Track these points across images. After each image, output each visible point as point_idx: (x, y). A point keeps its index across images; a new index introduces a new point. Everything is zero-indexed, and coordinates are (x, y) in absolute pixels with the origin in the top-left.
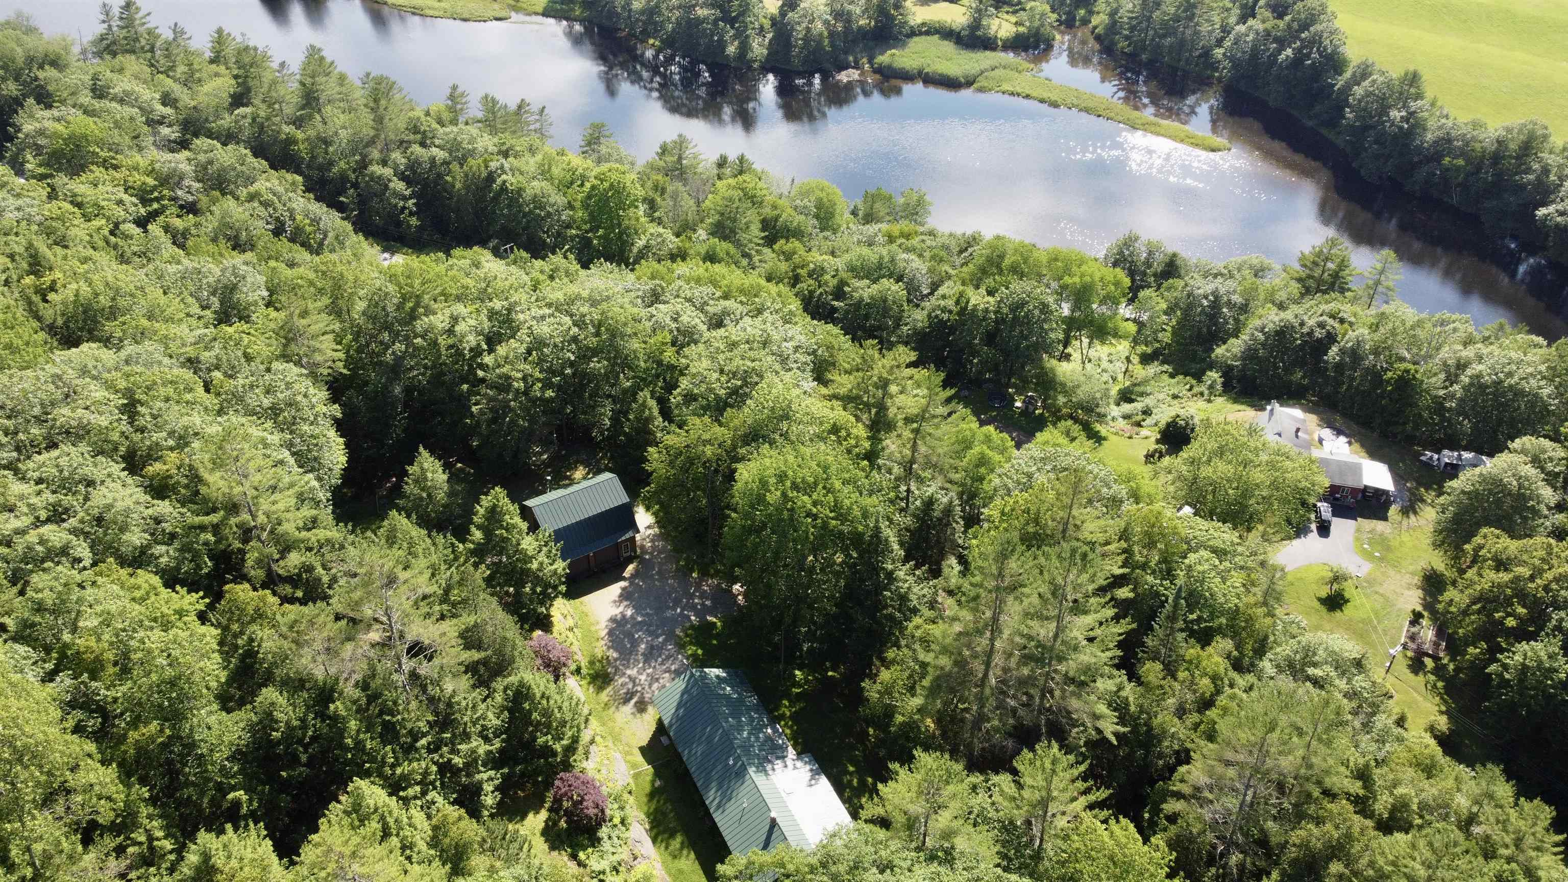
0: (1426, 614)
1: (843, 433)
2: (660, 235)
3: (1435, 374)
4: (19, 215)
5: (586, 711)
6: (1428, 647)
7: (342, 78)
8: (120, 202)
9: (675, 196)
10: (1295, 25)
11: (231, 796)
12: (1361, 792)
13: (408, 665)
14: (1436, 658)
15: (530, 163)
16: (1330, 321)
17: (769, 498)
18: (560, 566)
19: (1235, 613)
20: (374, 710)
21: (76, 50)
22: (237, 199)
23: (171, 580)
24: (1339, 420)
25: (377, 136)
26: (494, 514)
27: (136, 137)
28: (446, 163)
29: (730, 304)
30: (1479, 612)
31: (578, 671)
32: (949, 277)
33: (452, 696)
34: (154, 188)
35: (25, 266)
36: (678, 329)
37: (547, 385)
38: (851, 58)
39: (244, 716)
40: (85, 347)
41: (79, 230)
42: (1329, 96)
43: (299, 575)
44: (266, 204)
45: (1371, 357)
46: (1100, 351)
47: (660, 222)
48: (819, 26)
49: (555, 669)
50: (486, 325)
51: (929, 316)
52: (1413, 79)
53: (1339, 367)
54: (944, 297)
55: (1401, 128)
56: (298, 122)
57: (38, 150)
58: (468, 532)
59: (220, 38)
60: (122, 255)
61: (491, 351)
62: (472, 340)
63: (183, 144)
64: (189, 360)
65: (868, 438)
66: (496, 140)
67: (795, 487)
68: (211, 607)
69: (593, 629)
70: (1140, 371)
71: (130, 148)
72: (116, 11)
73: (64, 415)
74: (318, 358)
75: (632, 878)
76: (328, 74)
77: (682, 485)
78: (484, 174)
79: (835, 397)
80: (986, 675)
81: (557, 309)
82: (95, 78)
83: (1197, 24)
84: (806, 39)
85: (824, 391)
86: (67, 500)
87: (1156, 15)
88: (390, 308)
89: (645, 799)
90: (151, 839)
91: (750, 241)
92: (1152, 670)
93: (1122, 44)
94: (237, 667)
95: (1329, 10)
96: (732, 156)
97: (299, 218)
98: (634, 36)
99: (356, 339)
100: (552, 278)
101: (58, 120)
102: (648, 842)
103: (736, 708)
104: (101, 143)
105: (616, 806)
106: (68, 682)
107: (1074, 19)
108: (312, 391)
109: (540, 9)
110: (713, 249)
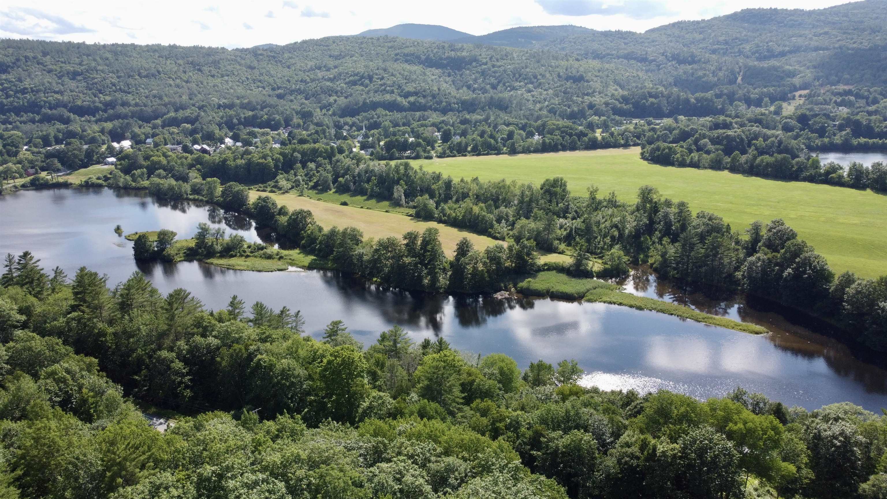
2: (380, 398)
7: (153, 292)
9: (392, 369)
10: (788, 255)
15: (281, 347)
25: (169, 330)
28: (218, 348)
29: (452, 460)
32: (627, 427)
38: (502, 285)
42: (828, 296)
47: (382, 389)
48: (481, 267)
59: (82, 273)
66: (259, 331)
76: (143, 290)
78: (245, 355)
84: (473, 274)
87: (693, 254)
91: (454, 401)
93: (672, 273)
95: (808, 245)
97: (84, 390)
98: (364, 276)
100: (275, 439)
107: (638, 260)
109: (307, 264)
110: (424, 408)
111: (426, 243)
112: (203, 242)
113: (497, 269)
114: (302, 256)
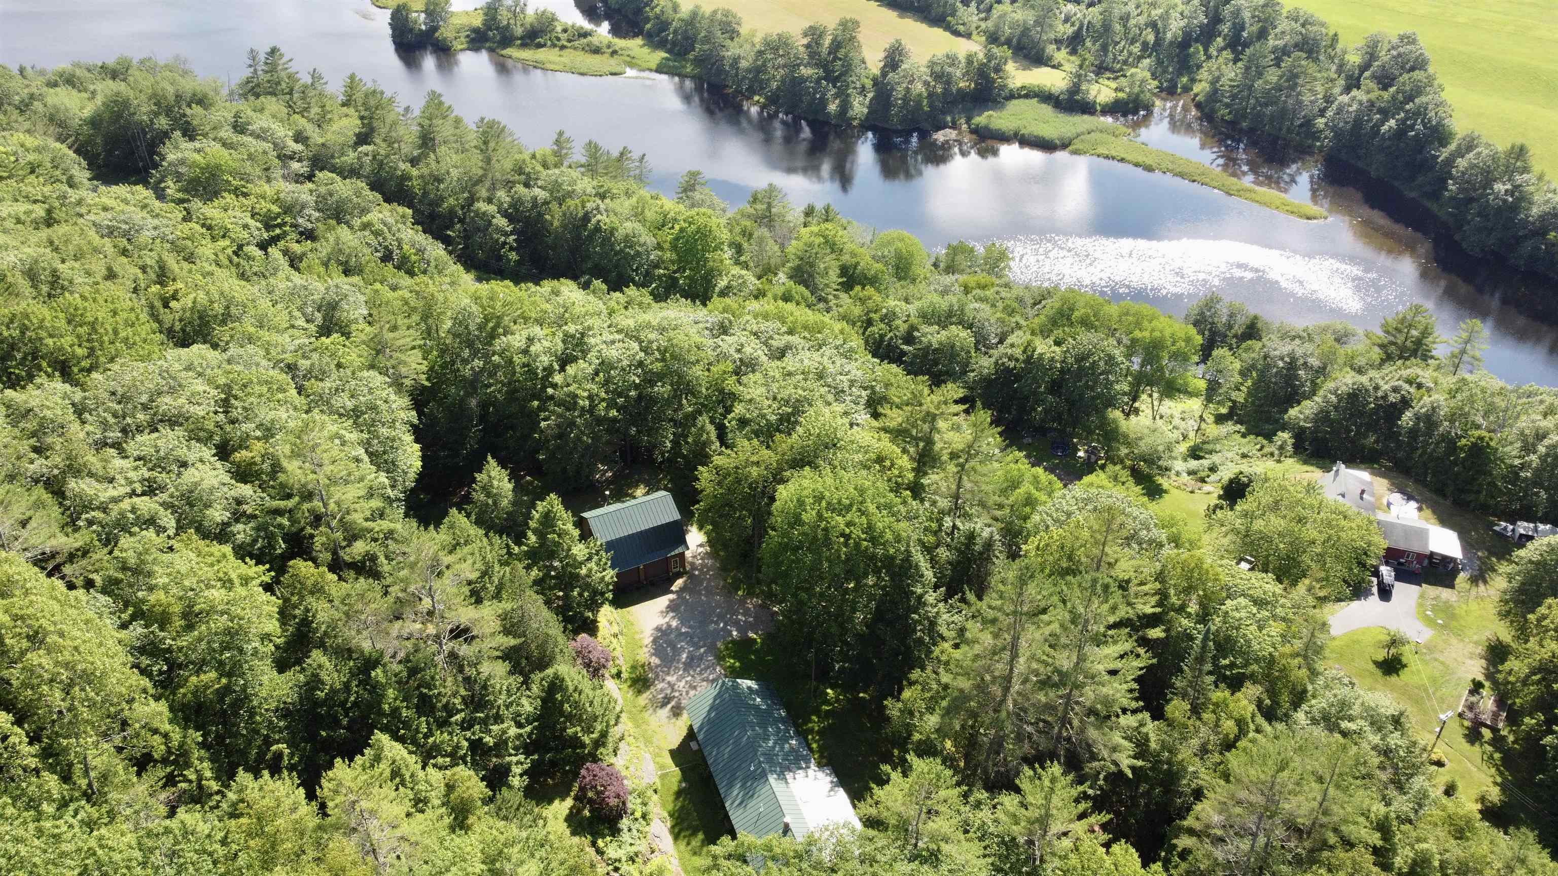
0: (1487, 684)
1: (888, 463)
2: (741, 277)
3: (1511, 443)
4: (155, 233)
5: (618, 709)
6: (1486, 718)
7: (458, 121)
8: (246, 226)
9: (761, 240)
10: (1400, 97)
11: (274, 748)
12: (1379, 843)
13: (448, 646)
14: (1494, 730)
15: (624, 205)
16: (1406, 386)
17: (805, 517)
18: (610, 575)
19: (1271, 661)
20: (413, 683)
21: (225, 92)
22: (351, 227)
23: (242, 552)
24: (1411, 487)
25: (485, 176)
26: (548, 520)
27: (267, 169)
28: (546, 203)
29: (794, 339)
30: (1538, 682)
31: (618, 675)
32: (1019, 326)
33: (488, 679)
34: (278, 215)
35: (153, 277)
36: (741, 360)
37: (611, 404)
38: (949, 119)
39: (293, 678)
40: (195, 347)
41: (207, 249)
42: (1432, 168)
43: (363, 562)
44: (377, 234)
45: (1446, 424)
46: (1170, 407)
47: (745, 266)
48: (919, 88)
49: (595, 669)
50: (560, 346)
51: (996, 363)
52: (1520, 152)
53: (1413, 433)
54: (1012, 346)
55: (1505, 201)
56: (414, 162)
57: (179, 177)
58: (525, 536)
59: (352, 83)
60: (243, 274)
61: (562, 369)
62: (545, 360)
63: (310, 177)
64: (289, 366)
65: (913, 469)
66: (595, 183)
67: (830, 507)
68: (277, 581)
69: (637, 637)
70: (1212, 430)
71: (260, 178)
72: (262, 57)
73: (166, 403)
74: (403, 370)
75: (647, 870)
76: (444, 118)
77: (729, 504)
78: (580, 215)
79: (885, 430)
80: (1003, 700)
81: (627, 335)
82: (237, 116)
83: (1299, 94)
84: (905, 99)
85: (875, 423)
86: (162, 477)
87: (1258, 84)
88: (472, 327)
89: (672, 798)
90: (200, 778)
91: (827, 285)
92: (1177, 708)
93: (1223, 111)
94: (293, 635)
95: (1436, 83)
96: (819, 206)
97: (405, 247)
98: (741, 92)
99: (441, 356)
100: (626, 308)
101: (198, 151)
102: (668, 839)
103: (765, 718)
104: (234, 173)
105: (639, 801)
106: (140, 630)
107: (1176, 86)
108: (393, 397)
109: (654, 66)
110: (789, 291)
111: (836, 45)
112: (494, 18)
113: (946, 91)
114: (646, 50)
